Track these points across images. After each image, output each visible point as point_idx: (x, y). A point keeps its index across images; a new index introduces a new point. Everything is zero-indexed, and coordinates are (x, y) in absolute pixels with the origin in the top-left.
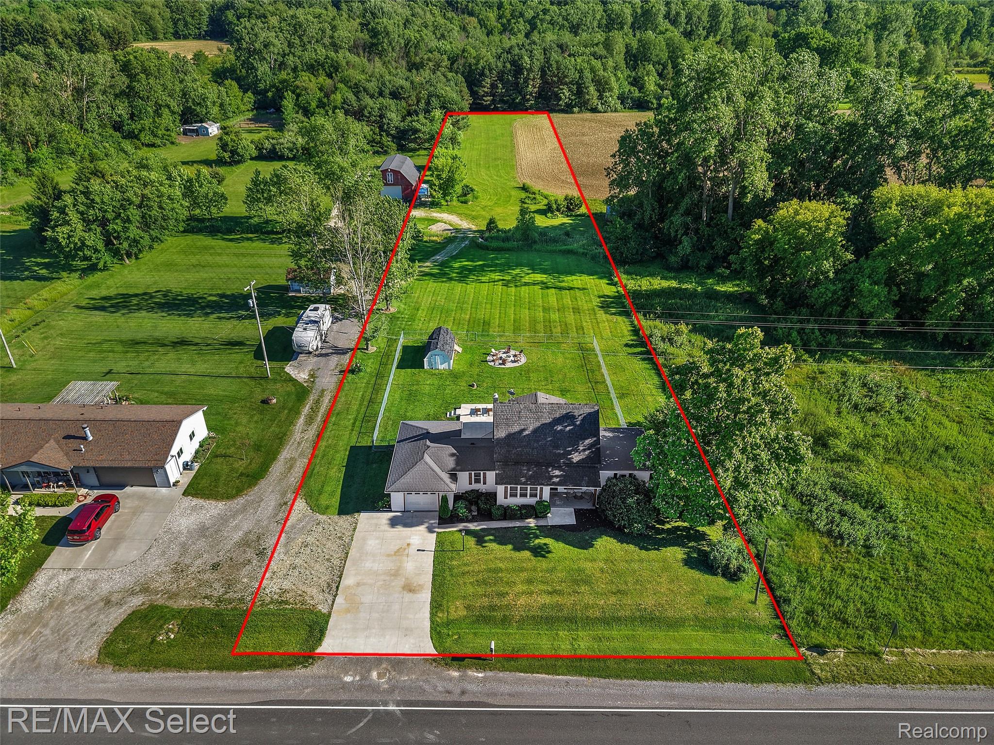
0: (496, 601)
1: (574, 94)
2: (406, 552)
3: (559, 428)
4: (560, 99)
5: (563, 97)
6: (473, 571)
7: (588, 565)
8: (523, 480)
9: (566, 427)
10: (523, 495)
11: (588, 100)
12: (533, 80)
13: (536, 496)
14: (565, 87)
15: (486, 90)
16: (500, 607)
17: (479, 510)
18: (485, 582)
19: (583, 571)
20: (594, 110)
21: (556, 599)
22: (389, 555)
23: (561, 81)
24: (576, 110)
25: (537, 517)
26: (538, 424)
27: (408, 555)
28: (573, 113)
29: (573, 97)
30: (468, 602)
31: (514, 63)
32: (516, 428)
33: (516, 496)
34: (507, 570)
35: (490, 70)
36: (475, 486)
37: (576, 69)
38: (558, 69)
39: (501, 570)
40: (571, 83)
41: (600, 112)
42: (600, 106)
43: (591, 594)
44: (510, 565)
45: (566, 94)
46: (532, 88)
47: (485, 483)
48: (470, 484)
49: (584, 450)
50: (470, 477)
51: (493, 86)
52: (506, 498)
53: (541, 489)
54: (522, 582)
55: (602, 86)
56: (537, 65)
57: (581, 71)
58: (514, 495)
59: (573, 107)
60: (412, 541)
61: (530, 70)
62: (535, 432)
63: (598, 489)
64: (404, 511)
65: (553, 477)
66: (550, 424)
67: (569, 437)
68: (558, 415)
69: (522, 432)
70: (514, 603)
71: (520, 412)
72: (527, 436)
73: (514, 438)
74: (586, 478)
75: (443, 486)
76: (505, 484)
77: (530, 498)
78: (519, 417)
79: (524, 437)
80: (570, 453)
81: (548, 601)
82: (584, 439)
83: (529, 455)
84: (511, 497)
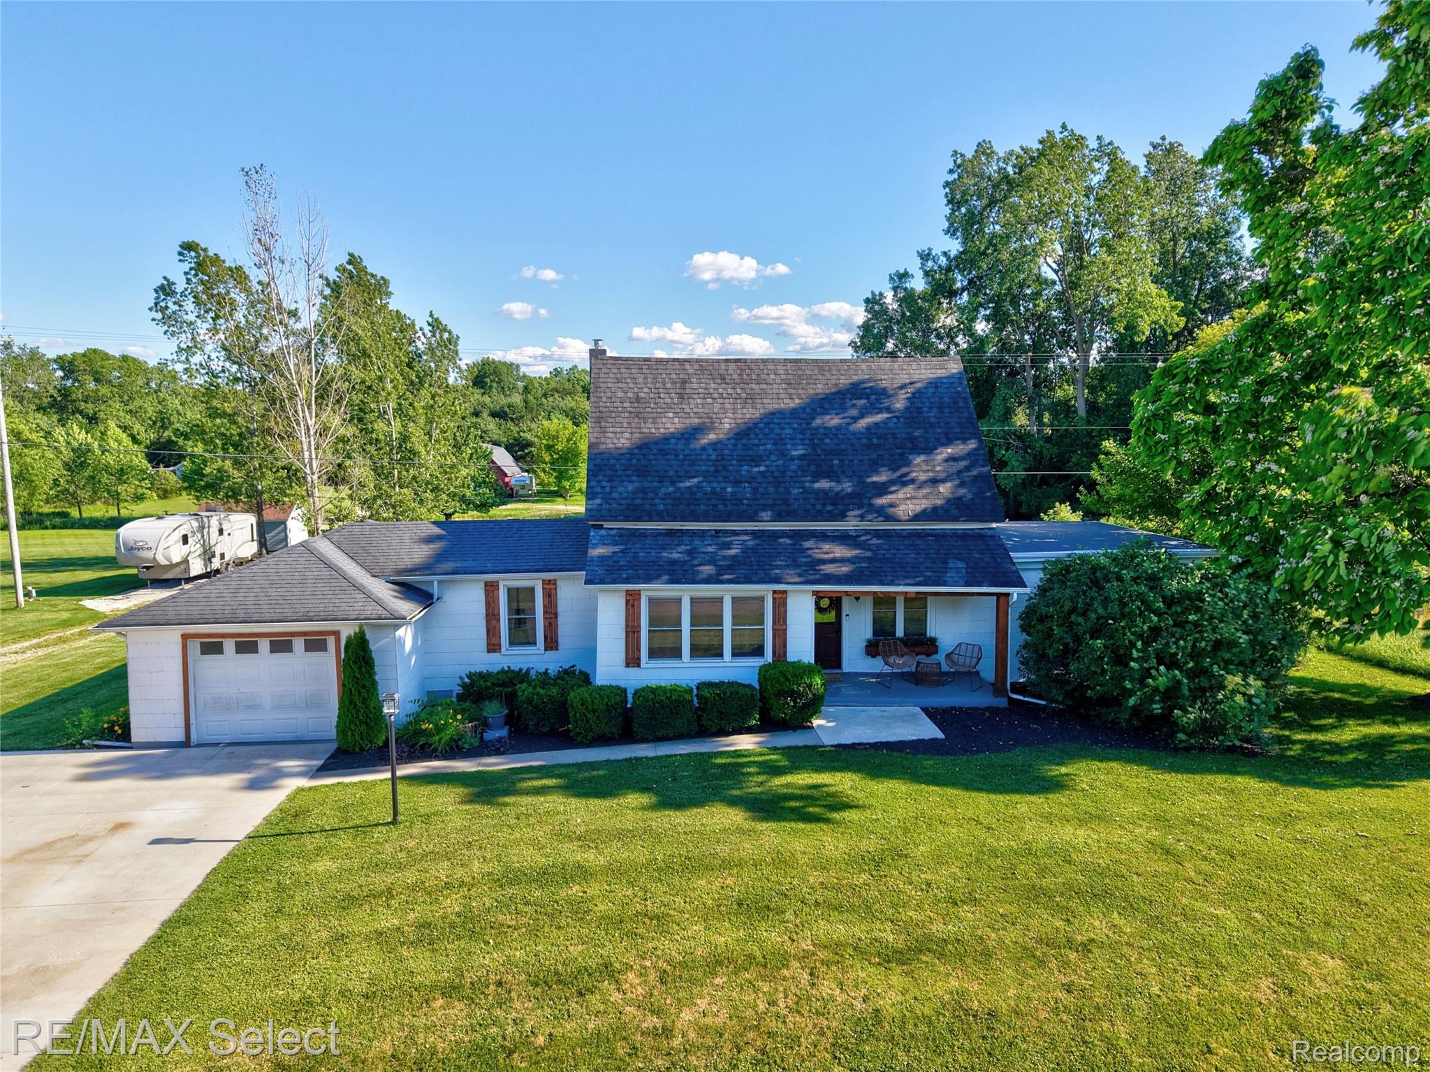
0: (527, 1017)
3: (833, 421)
6: (414, 888)
7: (1074, 836)
8: (708, 570)
9: (855, 419)
10: (707, 649)
13: (758, 651)
17: (511, 720)
18: (470, 928)
19: (1062, 855)
21: (944, 981)
25: (768, 725)
26: (751, 413)
32: (672, 424)
33: (676, 653)
34: (615, 871)
36: (512, 658)
39: (583, 873)
43: (1165, 950)
44: (638, 853)
47: (552, 643)
48: (493, 647)
49: (934, 482)
50: (492, 616)
52: (632, 660)
53: (780, 602)
54: (709, 915)
58: (665, 649)
62: (743, 434)
63: (1015, 592)
64: (186, 744)
65: (824, 562)
66: (794, 413)
67: (869, 446)
68: (820, 388)
69: (692, 433)
70: (652, 1021)
71: (684, 382)
72: (714, 445)
73: (663, 453)
74: (960, 564)
75: (358, 604)
76: (627, 581)
77: (738, 653)
78: (681, 396)
79: (703, 449)
80: (883, 489)
81: (895, 996)
82: (929, 450)
83: (724, 500)
84: (653, 654)
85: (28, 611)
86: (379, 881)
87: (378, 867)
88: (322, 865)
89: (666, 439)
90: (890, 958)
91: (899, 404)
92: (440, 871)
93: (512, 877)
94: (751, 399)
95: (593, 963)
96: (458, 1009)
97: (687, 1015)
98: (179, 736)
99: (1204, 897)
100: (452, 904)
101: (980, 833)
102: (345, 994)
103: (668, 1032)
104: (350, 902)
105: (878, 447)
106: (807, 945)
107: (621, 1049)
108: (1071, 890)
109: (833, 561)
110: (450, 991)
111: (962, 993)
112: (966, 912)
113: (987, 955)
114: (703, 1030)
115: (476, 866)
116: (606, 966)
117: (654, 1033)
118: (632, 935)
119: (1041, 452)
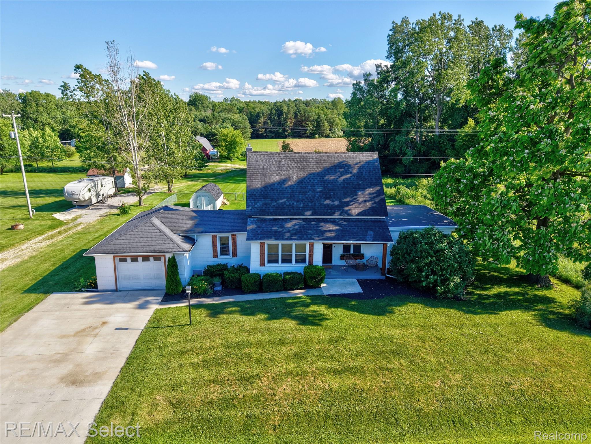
0: (237, 390)
1: (314, 127)
2: (97, 331)
3: (332, 178)
4: (307, 130)
5: (309, 129)
6: (200, 349)
7: (396, 332)
8: (288, 235)
9: (339, 177)
10: (287, 260)
11: (324, 130)
12: (290, 119)
13: (304, 261)
14: (310, 123)
15: (260, 125)
16: (244, 401)
17: (223, 283)
18: (218, 362)
19: (391, 339)
20: (328, 137)
21: (350, 381)
22: (63, 337)
23: (307, 119)
24: (317, 136)
25: (306, 287)
26: (303, 174)
27: (96, 336)
28: (314, 138)
29: (315, 129)
30: (179, 395)
31: (277, 110)
32: (275, 178)
33: (277, 261)
34: (259, 344)
35: (263, 114)
36: (221, 260)
37: (315, 114)
38: (305, 112)
39: (249, 344)
40: (313, 121)
41: (331, 138)
42: (331, 134)
43: (413, 371)
44: (265, 337)
45: (310, 127)
46: (290, 123)
47: (235, 255)
48: (215, 256)
49: (365, 201)
50: (214, 246)
51: (265, 123)
52: (262, 264)
53: (311, 246)
54: (286, 359)
55: (332, 123)
56: (292, 111)
57: (319, 115)
58: (273, 260)
59: (315, 134)
60: (111, 319)
61: (287, 114)
62: (301, 182)
63: (389, 243)
64: (116, 290)
65: (326, 231)
66: (318, 174)
67: (344, 187)
68: (328, 165)
69: (283, 182)
70: (270, 391)
71: (280, 162)
72: (291, 186)
73: (273, 190)
74: (372, 233)
75: (171, 246)
76: (261, 239)
77: (297, 262)
78: (279, 167)
79: (286, 188)
80: (348, 204)
81: (336, 385)
82: (364, 189)
83: (293, 208)
84: (269, 262)
85: (35, 220)
86: (189, 346)
87: (189, 341)
88: (171, 340)
89: (273, 184)
90: (337, 373)
91: (355, 171)
92: (207, 343)
93: (228, 345)
94: (303, 169)
95: (254, 374)
96: (218, 387)
97: (280, 390)
98: (114, 288)
99: (428, 354)
100: (212, 354)
101: (368, 331)
102: (186, 383)
103: (275, 395)
104: (182, 353)
105: (346, 188)
106: (314, 369)
107: (262, 399)
108: (392, 352)
109: (330, 231)
110: (215, 382)
111: (355, 384)
112: (360, 359)
113: (363, 372)
114: (284, 394)
115: (217, 341)
116: (258, 375)
117: (271, 395)
118: (264, 365)
119: (420, 149)
